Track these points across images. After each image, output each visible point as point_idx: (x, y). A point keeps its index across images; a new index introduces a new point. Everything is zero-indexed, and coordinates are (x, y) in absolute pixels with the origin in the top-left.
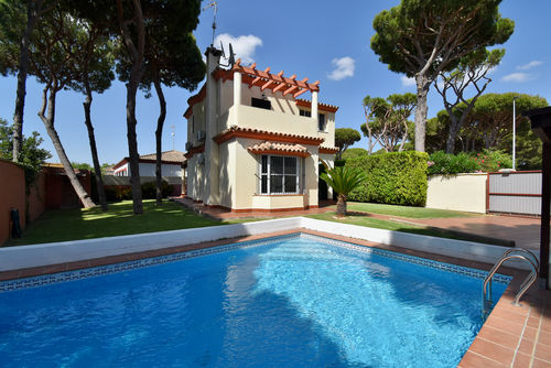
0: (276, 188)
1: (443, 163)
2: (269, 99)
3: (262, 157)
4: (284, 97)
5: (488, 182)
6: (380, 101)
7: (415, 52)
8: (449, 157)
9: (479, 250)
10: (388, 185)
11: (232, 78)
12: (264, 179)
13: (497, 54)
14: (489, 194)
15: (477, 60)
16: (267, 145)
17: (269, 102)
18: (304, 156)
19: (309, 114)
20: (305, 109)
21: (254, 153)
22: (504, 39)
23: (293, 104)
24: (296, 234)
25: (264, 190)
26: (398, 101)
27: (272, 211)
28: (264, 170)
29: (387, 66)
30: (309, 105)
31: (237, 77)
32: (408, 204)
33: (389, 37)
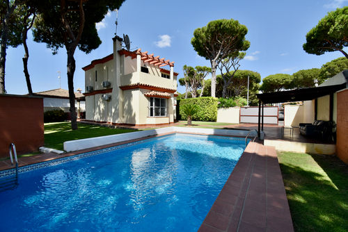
0: (157, 114)
1: (223, 103)
2: (148, 67)
3: (150, 98)
4: (154, 67)
5: (240, 111)
6: (191, 68)
7: (211, 49)
8: (226, 101)
9: (242, 133)
10: (201, 112)
11: (136, 57)
12: (152, 109)
13: (243, 54)
14: (240, 116)
15: (235, 55)
16: (153, 93)
17: (147, 69)
18: (168, 98)
19: (168, 77)
20: (167, 74)
21: (147, 96)
22: (246, 49)
23: (159, 70)
24: (174, 134)
25: (152, 115)
26: (200, 69)
27: (156, 125)
28: (152, 105)
29: (197, 53)
30: (169, 72)
31: (139, 57)
32: (210, 121)
33: (201, 41)
